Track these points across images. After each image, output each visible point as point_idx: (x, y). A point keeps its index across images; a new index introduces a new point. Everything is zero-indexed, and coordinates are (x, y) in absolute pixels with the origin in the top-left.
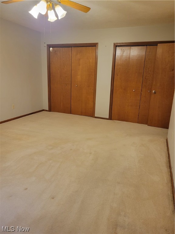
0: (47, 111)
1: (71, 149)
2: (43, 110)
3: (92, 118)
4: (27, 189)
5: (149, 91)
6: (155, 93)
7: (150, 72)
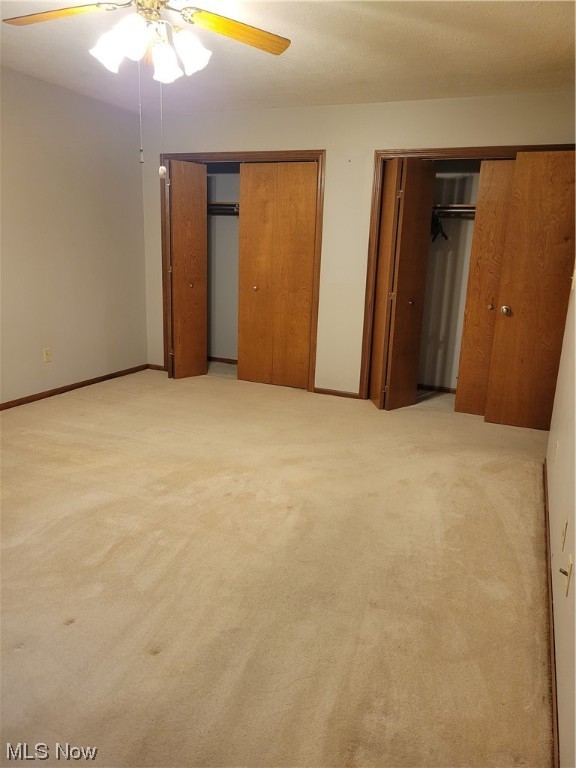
0: (158, 368)
1: (229, 494)
2: (147, 367)
3: (304, 392)
4: (71, 622)
5: (490, 307)
6: (509, 313)
7: (492, 244)
